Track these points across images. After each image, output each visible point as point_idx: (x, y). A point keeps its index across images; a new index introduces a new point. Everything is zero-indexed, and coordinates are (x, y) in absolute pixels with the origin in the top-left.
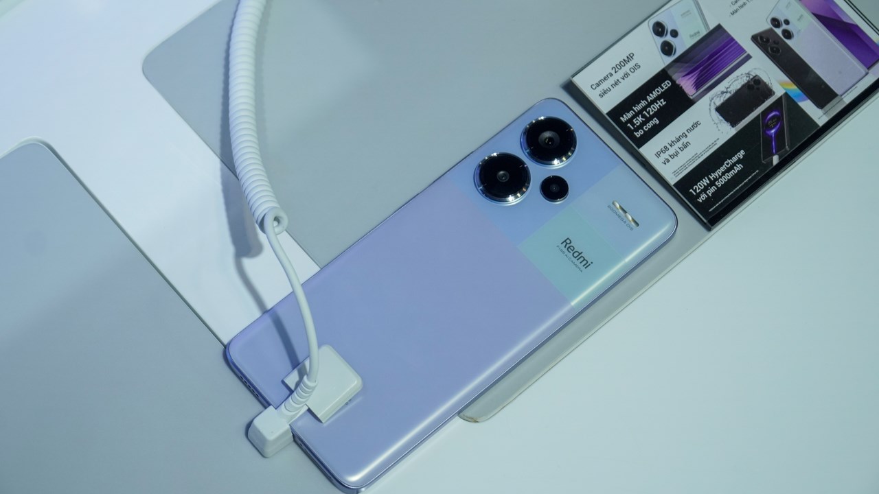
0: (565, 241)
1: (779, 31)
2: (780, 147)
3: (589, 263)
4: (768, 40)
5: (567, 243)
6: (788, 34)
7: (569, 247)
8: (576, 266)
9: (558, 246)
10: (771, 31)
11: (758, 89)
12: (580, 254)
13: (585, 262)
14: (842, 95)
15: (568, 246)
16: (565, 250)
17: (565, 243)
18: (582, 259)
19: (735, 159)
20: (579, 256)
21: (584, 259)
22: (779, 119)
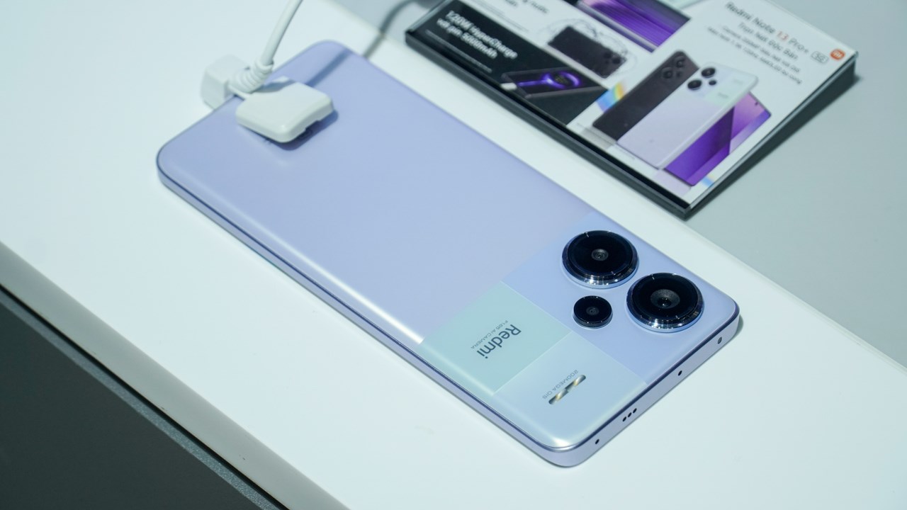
0: (515, 328)
1: (697, 76)
2: (529, 90)
3: (486, 355)
4: (679, 66)
5: (514, 331)
6: (695, 85)
7: (507, 333)
8: (480, 342)
9: (507, 322)
10: (694, 68)
11: (607, 63)
12: (499, 345)
13: (487, 350)
14: (617, 144)
15: (510, 332)
16: (503, 329)
17: (513, 328)
18: (491, 347)
19: (503, 49)
20: (496, 343)
21: (490, 350)
22: (570, 85)
